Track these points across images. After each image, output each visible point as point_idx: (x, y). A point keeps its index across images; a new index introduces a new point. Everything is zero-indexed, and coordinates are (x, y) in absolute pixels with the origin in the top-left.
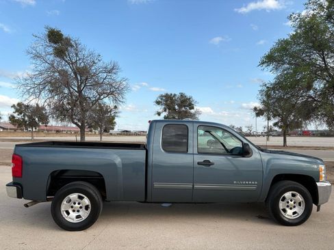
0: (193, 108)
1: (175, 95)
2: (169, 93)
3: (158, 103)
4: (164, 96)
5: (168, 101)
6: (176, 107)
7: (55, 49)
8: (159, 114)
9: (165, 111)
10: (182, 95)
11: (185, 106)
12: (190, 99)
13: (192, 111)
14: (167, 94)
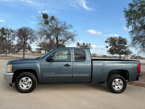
0: (126, 44)
1: (116, 38)
2: (113, 37)
3: (106, 42)
4: (110, 39)
5: (112, 41)
6: (117, 44)
7: (45, 21)
8: (107, 47)
9: (111, 46)
10: (120, 37)
11: (122, 43)
12: (125, 39)
13: (126, 45)
14: (111, 37)
